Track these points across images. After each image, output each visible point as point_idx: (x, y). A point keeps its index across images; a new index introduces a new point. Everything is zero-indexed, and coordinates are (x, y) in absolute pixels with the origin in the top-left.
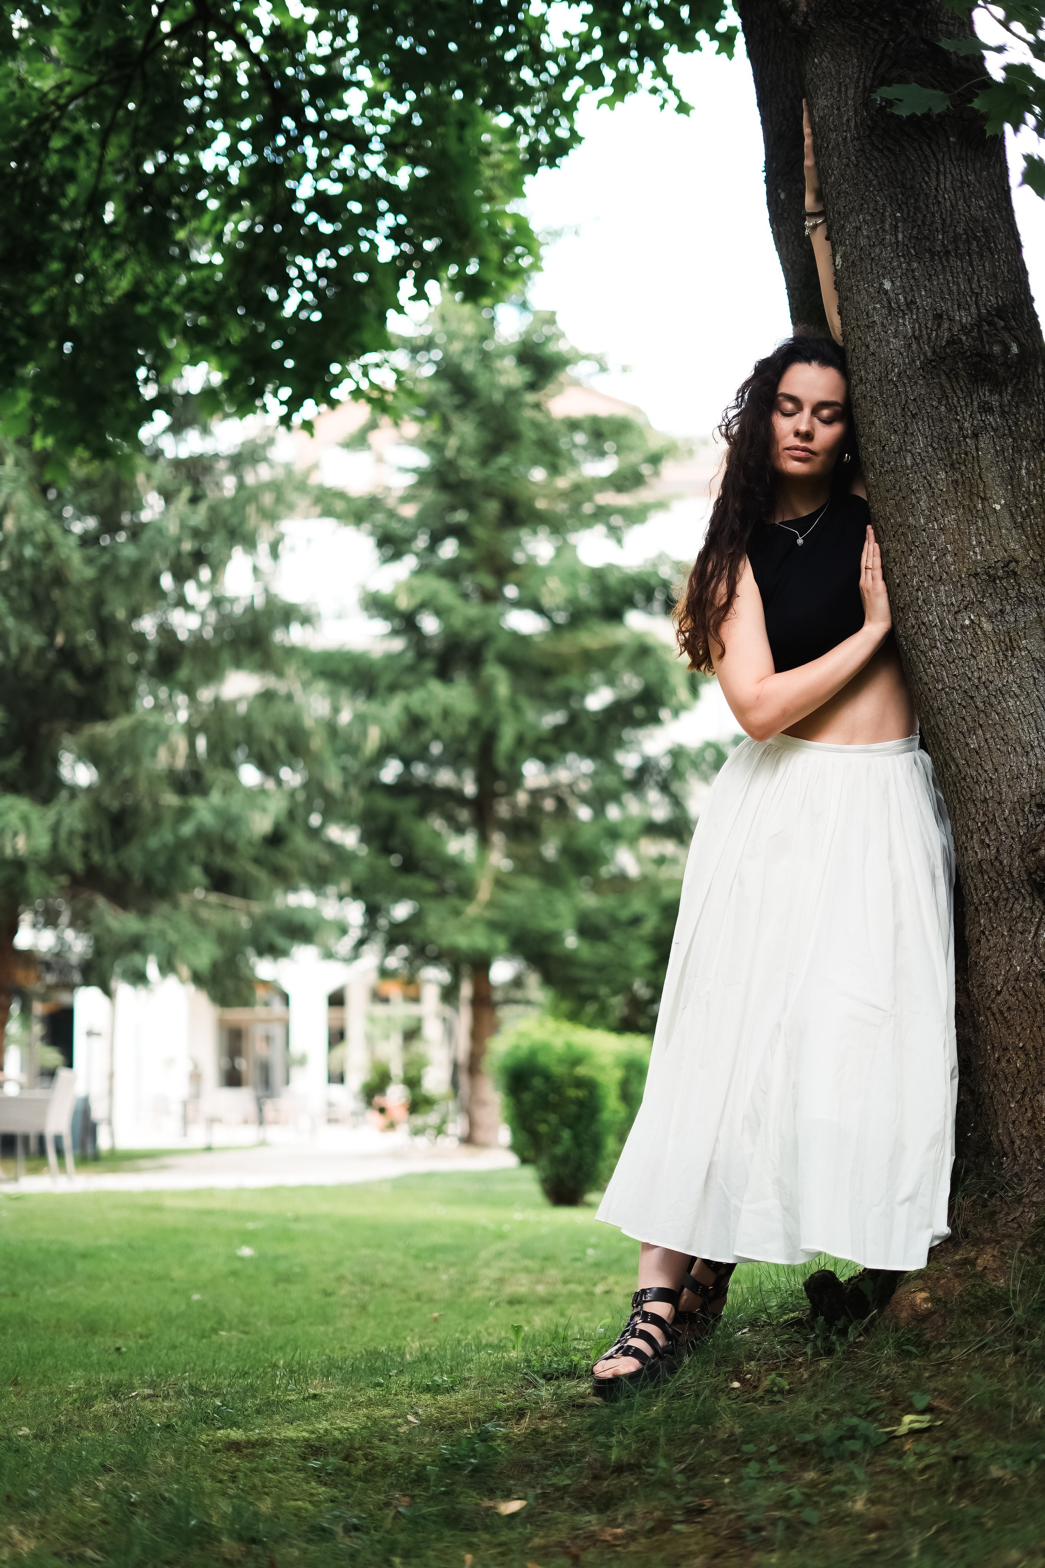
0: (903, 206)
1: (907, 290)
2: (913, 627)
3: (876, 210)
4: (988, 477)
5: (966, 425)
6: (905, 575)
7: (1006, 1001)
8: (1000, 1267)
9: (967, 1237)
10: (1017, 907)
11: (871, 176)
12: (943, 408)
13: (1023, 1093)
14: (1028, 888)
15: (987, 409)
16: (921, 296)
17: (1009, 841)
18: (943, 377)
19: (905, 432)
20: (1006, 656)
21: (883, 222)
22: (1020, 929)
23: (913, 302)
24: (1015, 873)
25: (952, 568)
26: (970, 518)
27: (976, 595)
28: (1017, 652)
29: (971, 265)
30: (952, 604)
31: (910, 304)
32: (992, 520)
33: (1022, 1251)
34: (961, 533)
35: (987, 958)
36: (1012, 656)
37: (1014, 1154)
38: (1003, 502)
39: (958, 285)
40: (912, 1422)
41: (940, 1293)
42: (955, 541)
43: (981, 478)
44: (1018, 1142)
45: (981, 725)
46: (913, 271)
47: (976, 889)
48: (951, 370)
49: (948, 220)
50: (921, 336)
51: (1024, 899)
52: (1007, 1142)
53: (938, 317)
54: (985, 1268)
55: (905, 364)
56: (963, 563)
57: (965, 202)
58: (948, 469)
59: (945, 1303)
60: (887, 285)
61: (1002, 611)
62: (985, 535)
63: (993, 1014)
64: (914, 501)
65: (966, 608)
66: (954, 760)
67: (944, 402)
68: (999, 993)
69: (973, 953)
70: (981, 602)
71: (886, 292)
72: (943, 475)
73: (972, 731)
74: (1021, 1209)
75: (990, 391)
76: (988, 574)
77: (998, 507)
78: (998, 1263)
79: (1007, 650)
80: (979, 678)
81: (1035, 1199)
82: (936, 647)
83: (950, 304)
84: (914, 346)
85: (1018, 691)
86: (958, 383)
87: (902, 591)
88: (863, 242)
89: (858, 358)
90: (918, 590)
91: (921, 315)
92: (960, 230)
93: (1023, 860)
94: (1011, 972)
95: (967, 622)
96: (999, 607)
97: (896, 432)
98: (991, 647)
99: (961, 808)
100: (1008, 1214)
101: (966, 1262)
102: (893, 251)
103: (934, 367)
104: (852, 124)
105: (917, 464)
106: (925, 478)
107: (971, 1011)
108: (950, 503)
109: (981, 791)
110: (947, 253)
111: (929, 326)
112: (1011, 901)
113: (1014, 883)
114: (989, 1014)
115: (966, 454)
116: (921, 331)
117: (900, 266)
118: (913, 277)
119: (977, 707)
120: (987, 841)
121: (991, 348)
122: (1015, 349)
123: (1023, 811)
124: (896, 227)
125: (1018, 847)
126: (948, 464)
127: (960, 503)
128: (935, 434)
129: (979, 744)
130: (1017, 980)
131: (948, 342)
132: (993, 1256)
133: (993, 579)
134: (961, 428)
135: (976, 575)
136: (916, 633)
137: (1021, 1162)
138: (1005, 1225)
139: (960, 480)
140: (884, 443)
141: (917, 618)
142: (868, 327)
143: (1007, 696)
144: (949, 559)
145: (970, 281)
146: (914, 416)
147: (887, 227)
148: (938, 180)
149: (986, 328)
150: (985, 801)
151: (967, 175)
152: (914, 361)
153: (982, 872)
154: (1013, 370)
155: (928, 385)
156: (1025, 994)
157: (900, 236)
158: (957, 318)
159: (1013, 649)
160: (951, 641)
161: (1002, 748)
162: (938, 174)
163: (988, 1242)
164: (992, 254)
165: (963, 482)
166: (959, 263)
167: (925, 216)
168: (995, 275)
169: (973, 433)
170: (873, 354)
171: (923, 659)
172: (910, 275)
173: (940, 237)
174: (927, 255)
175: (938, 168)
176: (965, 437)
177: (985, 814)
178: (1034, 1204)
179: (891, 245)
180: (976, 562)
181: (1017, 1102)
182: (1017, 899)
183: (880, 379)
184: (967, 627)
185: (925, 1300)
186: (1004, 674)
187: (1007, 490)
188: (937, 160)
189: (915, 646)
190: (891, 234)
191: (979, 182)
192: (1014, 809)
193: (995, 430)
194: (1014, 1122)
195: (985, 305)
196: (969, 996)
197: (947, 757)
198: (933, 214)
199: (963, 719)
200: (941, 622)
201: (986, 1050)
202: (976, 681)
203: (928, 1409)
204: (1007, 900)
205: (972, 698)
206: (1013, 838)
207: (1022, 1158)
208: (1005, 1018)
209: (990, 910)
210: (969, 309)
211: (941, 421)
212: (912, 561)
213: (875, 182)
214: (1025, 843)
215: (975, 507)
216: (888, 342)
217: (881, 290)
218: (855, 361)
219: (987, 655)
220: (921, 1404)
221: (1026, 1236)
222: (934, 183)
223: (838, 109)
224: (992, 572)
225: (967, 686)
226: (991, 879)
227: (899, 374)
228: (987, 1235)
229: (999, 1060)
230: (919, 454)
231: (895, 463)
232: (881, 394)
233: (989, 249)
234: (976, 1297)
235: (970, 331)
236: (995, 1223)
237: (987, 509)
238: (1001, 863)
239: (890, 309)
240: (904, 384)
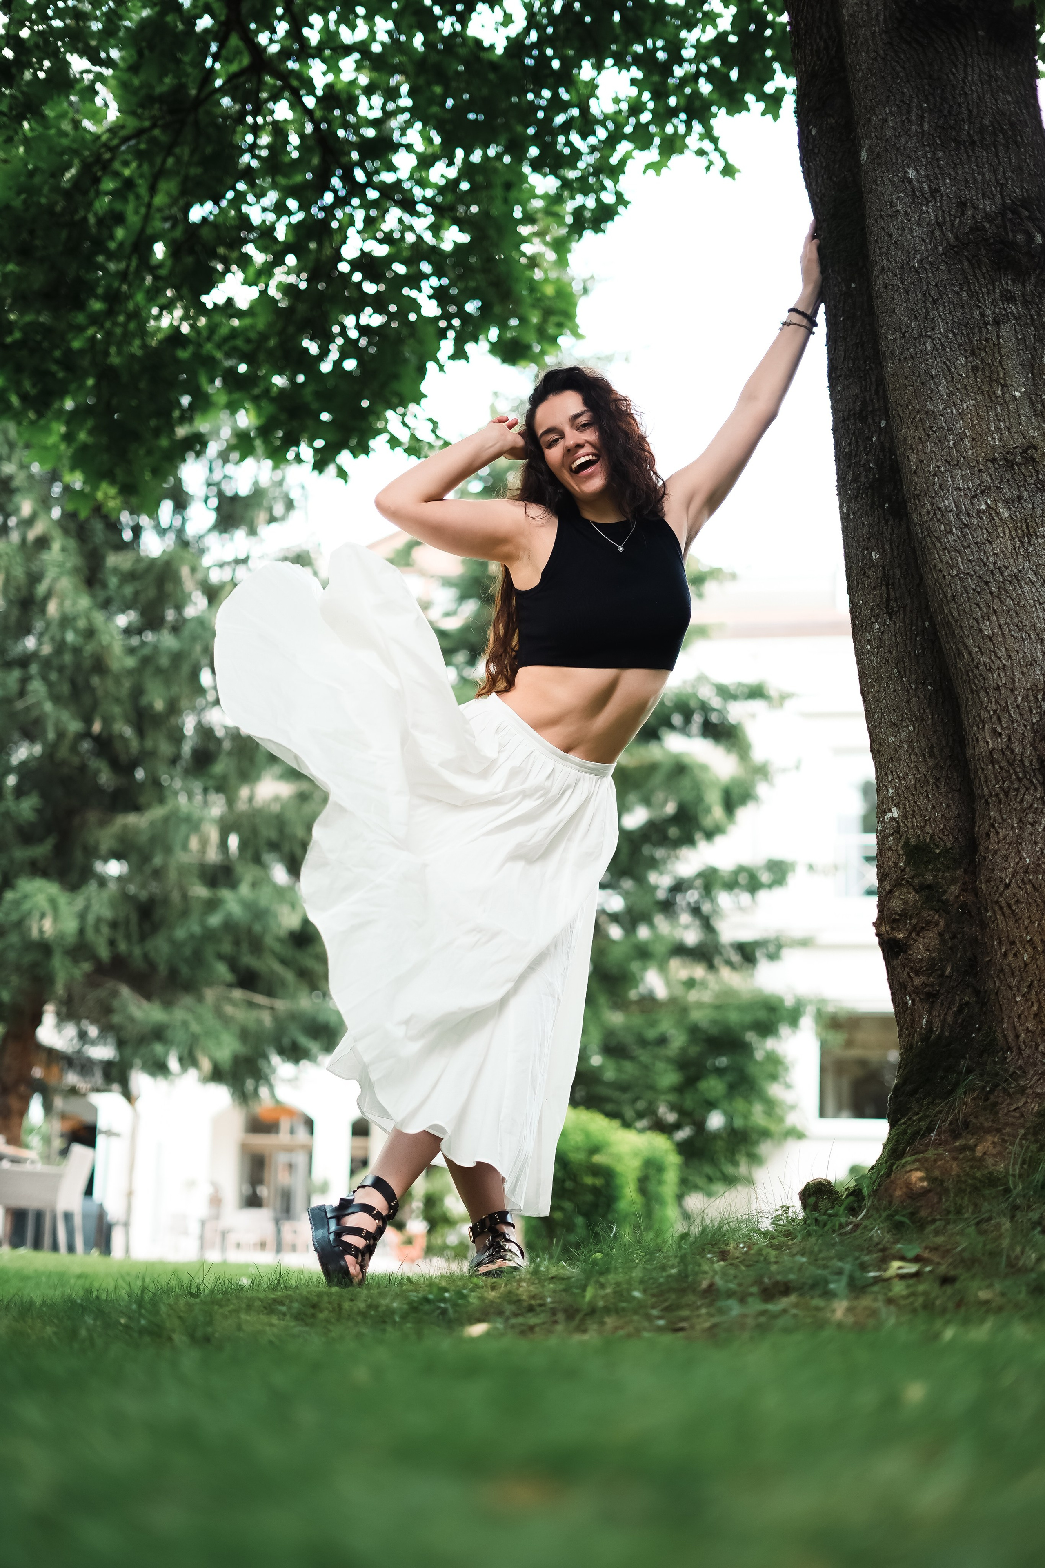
0: (930, 98)
1: (932, 178)
2: (929, 513)
3: (902, 101)
4: (1009, 365)
5: (988, 311)
6: (921, 462)
7: (1014, 894)
8: (1000, 1153)
9: (967, 1128)
10: (1028, 798)
11: (898, 68)
12: (964, 294)
13: (1030, 986)
14: (1039, 777)
15: (1008, 297)
16: (945, 184)
17: (1021, 729)
18: (966, 263)
19: (926, 318)
20: (1022, 543)
21: (909, 112)
22: (1031, 820)
23: (937, 190)
24: (1026, 762)
25: (970, 452)
26: (989, 404)
27: (993, 480)
28: (1034, 539)
29: (997, 156)
30: (969, 488)
31: (934, 192)
32: (1012, 407)
33: (1024, 1137)
34: (980, 418)
35: (996, 852)
36: (1029, 542)
37: (1019, 1048)
38: (1023, 389)
39: (983, 175)
40: (900, 1268)
41: (937, 1173)
42: (974, 426)
43: (1001, 365)
44: (1023, 1036)
45: (995, 611)
46: (938, 160)
47: (986, 781)
48: (974, 256)
49: (975, 112)
50: (944, 223)
51: (1036, 789)
52: (1011, 1035)
53: (962, 205)
54: (985, 1153)
55: (927, 250)
56: (981, 448)
57: (992, 95)
58: (968, 355)
59: (942, 1182)
60: (912, 174)
61: (1019, 498)
62: (1004, 422)
63: (1001, 908)
64: (933, 386)
65: (982, 493)
66: (966, 647)
67: (966, 288)
68: (1007, 886)
69: (981, 848)
70: (998, 488)
71: (910, 181)
72: (962, 360)
73: (986, 617)
74: (1024, 1100)
75: (1013, 281)
76: (1006, 460)
77: (1018, 395)
78: (999, 1148)
79: (1023, 537)
80: (995, 563)
81: (1038, 1090)
82: (951, 532)
83: (974, 193)
84: (937, 233)
85: (1034, 578)
86: (980, 269)
87: (919, 477)
88: (889, 133)
89: (880, 248)
90: (935, 475)
91: (945, 203)
92: (986, 122)
93: (1035, 749)
94: (1021, 864)
95: (984, 507)
96: (1016, 493)
97: (916, 318)
98: (1007, 532)
99: (973, 699)
100: (1010, 1104)
101: (963, 1148)
102: (918, 141)
103: (957, 253)
104: (881, 18)
105: (937, 350)
106: (944, 363)
107: (979, 908)
108: (969, 389)
109: (993, 679)
110: (973, 143)
111: (953, 213)
112: (1022, 791)
113: (1025, 772)
114: (996, 908)
115: (987, 340)
116: (944, 218)
117: (925, 156)
118: (939, 166)
119: (991, 593)
120: (999, 729)
121: (1014, 237)
122: (1039, 239)
123: (1036, 698)
124: (922, 117)
125: (1030, 735)
126: (969, 349)
127: (979, 389)
128: (956, 319)
129: (992, 630)
130: (1026, 872)
131: (971, 229)
132: (994, 1143)
133: (1011, 464)
134: (982, 315)
135: (994, 460)
136: (932, 519)
137: (1025, 1055)
138: (1007, 1114)
139: (980, 366)
140: (904, 329)
141: (932, 504)
142: (891, 216)
143: (1022, 582)
144: (967, 443)
145: (995, 172)
146: (935, 302)
147: (913, 117)
148: (965, 72)
149: (1010, 216)
150: (998, 688)
151: (995, 69)
152: (936, 248)
153: (993, 762)
154: (1036, 259)
155: (950, 271)
156: (1033, 886)
157: (926, 126)
158: (981, 206)
159: (1030, 536)
160: (966, 526)
161: (1016, 635)
162: (966, 66)
163: (989, 1131)
164: (1018, 147)
165: (983, 369)
166: (985, 154)
167: (951, 106)
168: (1020, 168)
169: (994, 320)
170: (896, 243)
171: (938, 545)
172: (935, 163)
173: (966, 127)
174: (953, 144)
175: (966, 61)
176: (986, 324)
177: (997, 702)
178: (1039, 1095)
179: (917, 135)
180: (994, 447)
181: (1023, 996)
182: (1028, 789)
183: (902, 267)
184: (984, 512)
185: (921, 1179)
186: (1020, 561)
187: (1027, 378)
188: (965, 53)
189: (930, 533)
190: (917, 124)
191: (1007, 78)
192: (1027, 696)
193: (1016, 319)
194: (1019, 1016)
195: (1009, 195)
196: (976, 895)
197: (960, 646)
198: (960, 105)
199: (978, 605)
200: (957, 507)
201: (993, 946)
202: (991, 566)
203: (917, 1259)
204: (1017, 790)
205: (987, 583)
206: (1025, 726)
207: (1027, 1052)
208: (1013, 911)
209: (1000, 802)
210: (993, 199)
211: (963, 306)
212: (929, 447)
213: (902, 74)
214: (1037, 731)
215: (994, 393)
216: (911, 230)
217: (906, 180)
218: (877, 251)
219: (1003, 542)
220: (911, 1254)
221: (1029, 1124)
222: (961, 75)
223: (868, 5)
224: (1009, 457)
225: (981, 571)
226: (1001, 768)
227: (921, 261)
228: (987, 1124)
229: (1005, 955)
230: (940, 339)
231: (915, 349)
232: (902, 282)
233: (1016, 142)
234: (974, 1178)
235: (994, 219)
236: (997, 1113)
237: (1007, 395)
238: (1012, 751)
239: (914, 197)
240: (926, 270)
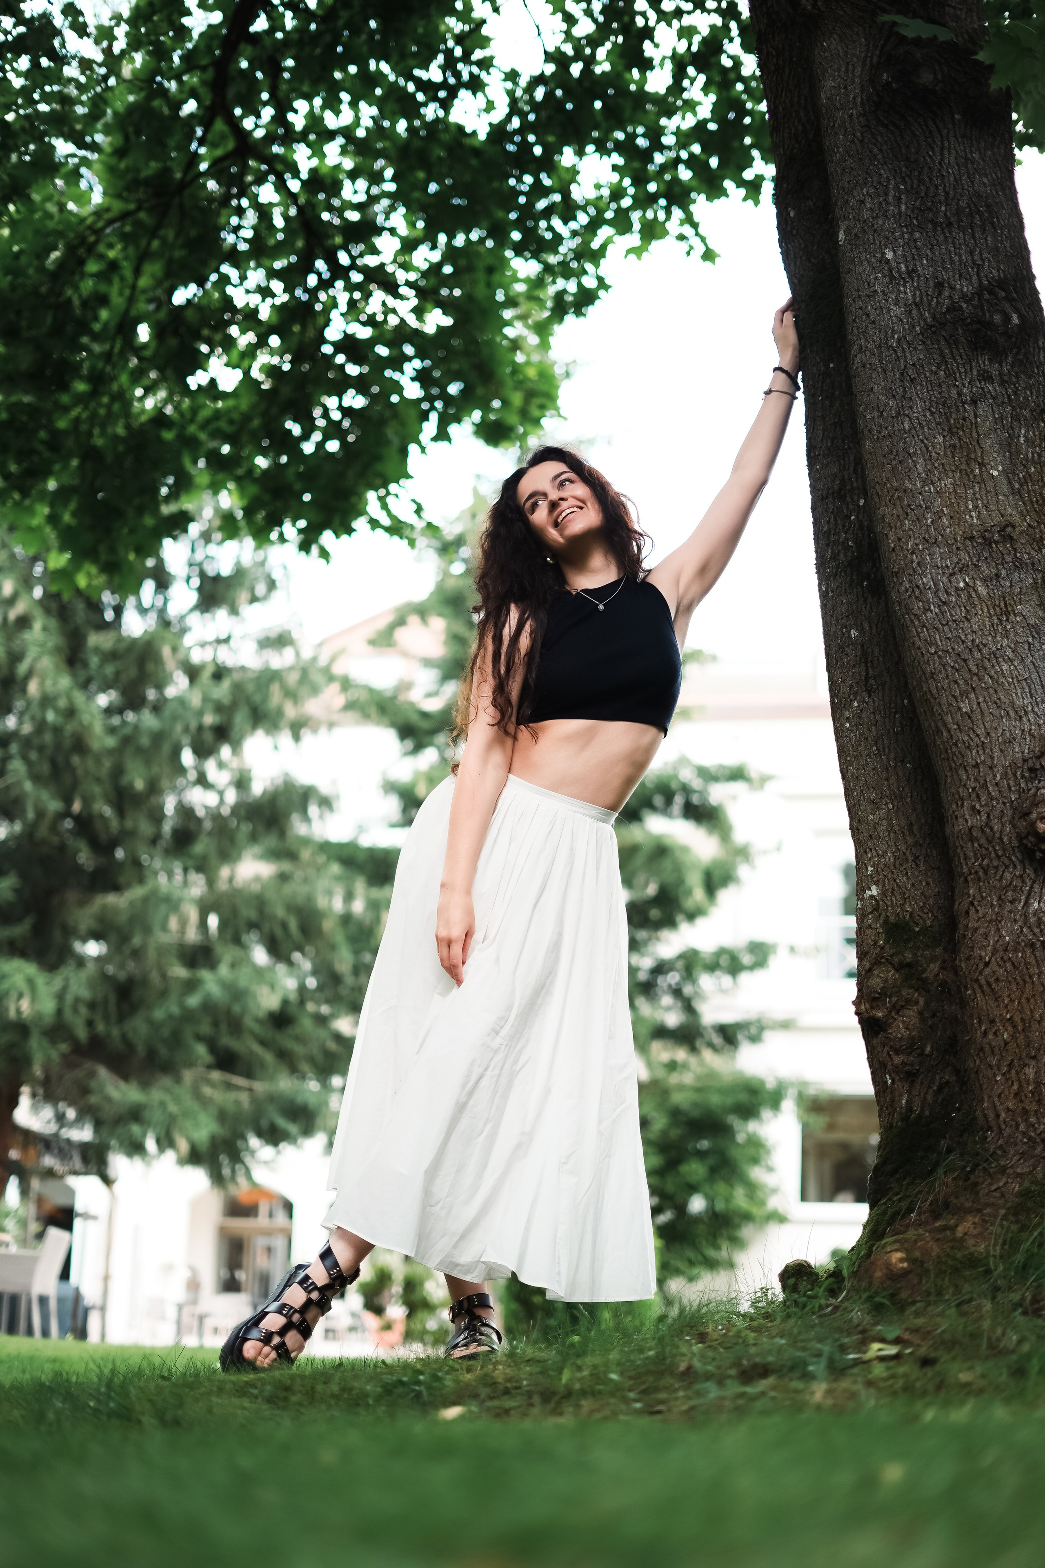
0: (907, 179)
1: (909, 258)
2: (907, 590)
3: (880, 183)
4: (987, 443)
5: (965, 391)
6: (900, 539)
7: (994, 973)
8: (981, 1234)
9: (947, 1208)
10: (1008, 876)
11: (875, 151)
12: (942, 373)
13: (1010, 1065)
14: (1019, 855)
15: (985, 377)
16: (922, 265)
17: (1000, 807)
18: (943, 343)
19: (904, 397)
20: (1000, 620)
21: (886, 194)
22: (1010, 898)
23: (915, 271)
24: (1006, 840)
25: (948, 530)
26: (967, 483)
27: (971, 558)
28: (1012, 617)
29: (974, 238)
30: (947, 566)
31: (911, 272)
32: (990, 485)
33: (1005, 1217)
34: (958, 496)
35: (975, 930)
36: (1007, 620)
37: (999, 1127)
38: (1000, 468)
39: (960, 256)
40: (880, 1350)
41: (917, 1254)
42: (952, 504)
43: (979, 443)
44: (1003, 1115)
45: (973, 689)
46: (915, 241)
47: (965, 859)
48: (951, 336)
49: (952, 194)
50: (922, 303)
51: (1015, 867)
52: (991, 1115)
53: (939, 285)
54: (965, 1234)
55: (904, 329)
56: (959, 526)
57: (969, 178)
58: (946, 433)
59: (922, 1263)
60: (889, 255)
61: (997, 576)
62: (982, 499)
63: (981, 986)
64: (911, 465)
65: (961, 570)
66: (945, 725)
67: (943, 367)
68: (987, 964)
69: (961, 926)
70: (976, 566)
71: (888, 261)
72: (940, 439)
73: (965, 694)
74: (1004, 1180)
75: (990, 360)
76: (984, 538)
77: (995, 473)
78: (979, 1229)
79: (1001, 615)
80: (973, 641)
81: (1019, 1170)
82: (930, 610)
83: (951, 273)
84: (915, 313)
85: (1012, 656)
86: (958, 349)
87: (897, 555)
88: (866, 214)
89: (858, 328)
90: (913, 553)
91: (922, 283)
92: (963, 204)
93: (1014, 826)
94: (1000, 942)
95: (962, 585)
96: (994, 571)
97: (894, 396)
98: (985, 610)
99: (952, 776)
100: (990, 1184)
101: (944, 1228)
102: (896, 222)
103: (934, 333)
104: (859, 101)
105: (915, 428)
106: (922, 441)
107: (959, 987)
108: (947, 467)
109: (973, 756)
110: (950, 224)
111: (930, 293)
112: (1001, 869)
113: (1004, 850)
114: (976, 986)
115: (964, 419)
116: (921, 298)
117: (902, 236)
118: (916, 247)
119: (970, 670)
120: (978, 807)
121: (991, 317)
122: (1015, 320)
123: (1015, 775)
124: (899, 199)
125: (1009, 813)
126: (946, 428)
127: (957, 467)
128: (933, 398)
129: (971, 707)
130: (1006, 950)
131: (948, 309)
132: (974, 1223)
133: (989, 542)
134: (960, 394)
135: (972, 538)
136: (910, 596)
137: (1006, 1134)
138: (987, 1194)
139: (958, 445)
140: (882, 408)
141: (911, 582)
142: (869, 296)
143: (1001, 660)
144: (945, 521)
145: (971, 253)
146: (912, 381)
147: (890, 199)
148: (942, 154)
149: (987, 296)
150: (976, 766)
151: (971, 152)
152: (914, 327)
153: (972, 839)
154: (1013, 339)
155: (927, 350)
156: (1013, 964)
157: (903, 207)
158: (958, 287)
159: (1008, 614)
160: (945, 603)
161: (995, 712)
162: (942, 149)
163: (969, 1211)
164: (995, 228)
165: (961, 447)
166: (961, 235)
167: (928, 188)
168: (997, 249)
169: (972, 399)
170: (873, 322)
171: (917, 623)
172: (912, 244)
173: (943, 209)
174: (930, 226)
175: (942, 143)
176: (963, 403)
177: (976, 780)
178: (1019, 1175)
179: (894, 216)
180: (971, 525)
181: (1003, 1075)
182: (1007, 867)
183: (880, 346)
184: (962, 590)
185: (902, 1260)
186: (999, 638)
187: (1004, 456)
188: (941, 136)
189: (909, 610)
190: (894, 206)
191: (984, 160)
192: (1006, 773)
193: (994, 398)
194: (999, 1096)
195: (986, 276)
196: (956, 973)
197: (939, 723)
198: (936, 187)
199: (956, 682)
200: (935, 584)
201: (973, 1024)
202: (970, 643)
203: (897, 1341)
204: (997, 868)
205: (965, 660)
206: (1004, 803)
207: (1008, 1131)
208: (993, 990)
209: (979, 879)
210: (970, 279)
211: (940, 386)
212: (907, 524)
213: (879, 156)
214: (1015, 809)
215: (972, 472)
216: (889, 310)
217: (883, 260)
218: (855, 330)
219: (981, 619)
220: (891, 1336)
221: (1009, 1205)
222: (938, 158)
223: (845, 88)
224: (987, 535)
225: (959, 648)
226: (980, 846)
227: (899, 339)
228: (968, 1205)
229: (985, 1033)
230: (917, 418)
231: (893, 427)
232: (880, 361)
233: (992, 224)
234: (955, 1259)
235: (971, 300)
236: (977, 1193)
237: (985, 474)
238: (992, 829)
239: (892, 277)
240: (903, 349)
